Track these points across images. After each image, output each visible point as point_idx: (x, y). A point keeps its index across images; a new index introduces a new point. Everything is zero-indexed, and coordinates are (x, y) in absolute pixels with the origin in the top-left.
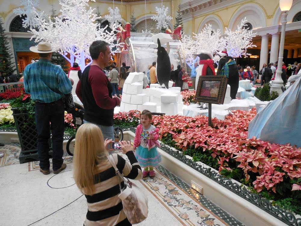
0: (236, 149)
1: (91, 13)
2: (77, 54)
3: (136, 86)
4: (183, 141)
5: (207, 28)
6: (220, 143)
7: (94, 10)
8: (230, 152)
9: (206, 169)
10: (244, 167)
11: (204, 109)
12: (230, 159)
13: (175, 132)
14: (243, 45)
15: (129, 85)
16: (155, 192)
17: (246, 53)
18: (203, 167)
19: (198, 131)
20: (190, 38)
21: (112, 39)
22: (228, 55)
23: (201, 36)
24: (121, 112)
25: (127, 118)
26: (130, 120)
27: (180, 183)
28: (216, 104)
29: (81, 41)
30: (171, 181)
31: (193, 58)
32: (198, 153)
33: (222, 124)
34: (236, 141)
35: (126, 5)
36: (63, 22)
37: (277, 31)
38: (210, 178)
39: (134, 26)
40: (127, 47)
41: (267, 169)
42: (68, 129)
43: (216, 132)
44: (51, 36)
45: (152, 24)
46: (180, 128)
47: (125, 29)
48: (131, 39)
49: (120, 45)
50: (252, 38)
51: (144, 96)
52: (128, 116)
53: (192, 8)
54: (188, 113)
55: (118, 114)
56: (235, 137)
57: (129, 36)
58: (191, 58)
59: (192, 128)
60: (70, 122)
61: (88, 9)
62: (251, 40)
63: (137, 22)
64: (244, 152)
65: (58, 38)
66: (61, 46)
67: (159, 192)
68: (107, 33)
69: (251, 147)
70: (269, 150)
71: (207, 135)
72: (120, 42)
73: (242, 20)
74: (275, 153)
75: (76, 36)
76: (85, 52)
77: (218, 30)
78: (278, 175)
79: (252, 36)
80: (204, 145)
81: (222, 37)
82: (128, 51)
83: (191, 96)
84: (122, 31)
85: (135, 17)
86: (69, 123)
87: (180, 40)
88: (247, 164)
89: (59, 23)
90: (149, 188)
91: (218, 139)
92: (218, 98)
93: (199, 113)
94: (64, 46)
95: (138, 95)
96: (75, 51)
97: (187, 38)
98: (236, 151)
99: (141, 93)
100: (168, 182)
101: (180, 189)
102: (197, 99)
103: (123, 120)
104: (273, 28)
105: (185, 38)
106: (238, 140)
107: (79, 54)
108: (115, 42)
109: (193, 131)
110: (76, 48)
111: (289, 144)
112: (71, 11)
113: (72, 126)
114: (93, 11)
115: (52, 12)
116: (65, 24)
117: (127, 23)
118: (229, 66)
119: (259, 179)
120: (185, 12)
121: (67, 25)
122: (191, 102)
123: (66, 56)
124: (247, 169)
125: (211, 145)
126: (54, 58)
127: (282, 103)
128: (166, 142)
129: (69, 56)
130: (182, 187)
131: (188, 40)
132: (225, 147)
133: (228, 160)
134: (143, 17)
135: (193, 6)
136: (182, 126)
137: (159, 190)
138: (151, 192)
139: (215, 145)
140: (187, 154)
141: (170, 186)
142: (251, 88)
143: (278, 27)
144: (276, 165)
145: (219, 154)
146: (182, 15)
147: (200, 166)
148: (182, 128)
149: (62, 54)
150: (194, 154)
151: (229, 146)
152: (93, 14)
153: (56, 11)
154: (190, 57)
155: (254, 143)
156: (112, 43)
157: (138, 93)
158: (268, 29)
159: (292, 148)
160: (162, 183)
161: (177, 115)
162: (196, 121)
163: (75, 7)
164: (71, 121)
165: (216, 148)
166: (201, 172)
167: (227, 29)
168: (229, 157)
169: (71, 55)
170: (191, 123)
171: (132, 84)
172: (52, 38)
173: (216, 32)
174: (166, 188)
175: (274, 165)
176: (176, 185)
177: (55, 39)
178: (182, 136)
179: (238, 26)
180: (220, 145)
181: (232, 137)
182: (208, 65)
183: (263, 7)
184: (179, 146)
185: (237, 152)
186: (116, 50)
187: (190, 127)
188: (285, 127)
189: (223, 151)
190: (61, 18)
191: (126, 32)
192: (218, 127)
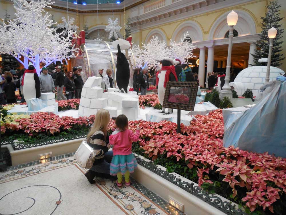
0: (216, 160)
1: (47, 18)
2: (31, 58)
3: (96, 90)
4: (153, 149)
5: (154, 39)
6: (196, 152)
7: (50, 16)
8: (210, 163)
9: (186, 184)
10: (230, 181)
11: (166, 114)
12: (210, 171)
13: (142, 139)
14: (185, 55)
15: (88, 89)
16: (130, 212)
17: (188, 62)
18: (184, 181)
19: (168, 139)
20: (139, 47)
21: (68, 44)
22: (181, 63)
23: (149, 46)
24: (81, 117)
25: (88, 123)
26: (90, 125)
27: (155, 199)
28: (185, 110)
29: (37, 45)
30: (145, 196)
31: (142, 65)
32: (171, 163)
33: (190, 130)
34: (212, 150)
35: (80, 15)
36: (18, 26)
37: (213, 45)
38: (192, 194)
39: (87, 34)
40: (82, 53)
41: (256, 183)
42: (22, 136)
43: (187, 140)
44: (4, 38)
45: (103, 34)
46: (148, 135)
47: (80, 36)
48: (86, 46)
49: (75, 51)
50: (192, 50)
51: (104, 100)
52: (88, 121)
53: (139, 22)
54: (151, 118)
55: (78, 119)
56: (211, 146)
57: (84, 43)
58: (140, 65)
59: (159, 134)
60: (25, 129)
61: (43, 14)
62: (192, 51)
63: (90, 30)
64: (226, 163)
65: (12, 40)
66: (15, 49)
67: (135, 212)
68: (62, 39)
69: (232, 158)
70: (250, 161)
71: (179, 143)
72: (75, 48)
73: (185, 34)
74: (258, 164)
75: (31, 40)
76: (40, 55)
77: (164, 42)
78: (272, 192)
79: (193, 48)
80: (177, 154)
81: (168, 48)
82: (83, 56)
83: (146, 100)
84: (77, 38)
85: (88, 27)
86: (23, 130)
87: (130, 49)
88: (233, 177)
89: (13, 26)
90: (122, 206)
91: (192, 148)
92: (189, 104)
93: (163, 118)
94: (18, 49)
95: (98, 99)
96: (29, 54)
97: (136, 48)
98: (217, 162)
99: (101, 98)
100: (141, 197)
101: (157, 206)
102: (165, 105)
103: (84, 125)
104: (209, 42)
105: (135, 47)
106: (214, 149)
107: (34, 57)
108: (70, 48)
109: (162, 138)
110: (30, 51)
111: (267, 153)
112: (26, 15)
113: (27, 133)
114: (48, 17)
115: (6, 17)
116: (20, 27)
117: (82, 31)
118: (186, 73)
119: (250, 196)
120: (134, 25)
121: (21, 29)
122: (146, 105)
123: (20, 59)
124: (234, 184)
125: (188, 155)
126: (7, 61)
127: (260, 111)
128: (133, 150)
129: (22, 59)
130: (158, 203)
131: (137, 49)
132: (203, 157)
133: (208, 172)
134: (95, 27)
135: (140, 20)
136: (150, 132)
137: (133, 209)
138: (125, 213)
139: (191, 155)
140: (159, 164)
141: (145, 202)
142: (201, 93)
143: (213, 41)
144: (267, 179)
145: (196, 165)
146: (131, 28)
147: (180, 180)
148: (150, 135)
149: (16, 57)
150: (167, 163)
151: (207, 156)
152: (49, 20)
153: (10, 16)
154: (138, 64)
155: (234, 152)
156: (68, 48)
157: (98, 97)
158: (205, 42)
159: (271, 157)
160: (135, 199)
161: (141, 120)
162: (163, 126)
163: (31, 11)
164: (26, 127)
165: (193, 158)
166: (181, 186)
167: (172, 41)
168: (209, 169)
169: (24, 57)
170: (158, 130)
171: (92, 88)
172: (5, 40)
173: (162, 43)
174: (141, 206)
175: (265, 179)
176: (150, 201)
177: (8, 41)
178: (151, 144)
179: (181, 39)
180: (196, 155)
181: (208, 145)
182: (170, 71)
183: (200, 25)
184: (149, 154)
185: (219, 164)
186: (71, 56)
187: (158, 133)
188: (263, 135)
189: (202, 162)
190: (15, 21)
191: (81, 39)
192: (187, 133)
